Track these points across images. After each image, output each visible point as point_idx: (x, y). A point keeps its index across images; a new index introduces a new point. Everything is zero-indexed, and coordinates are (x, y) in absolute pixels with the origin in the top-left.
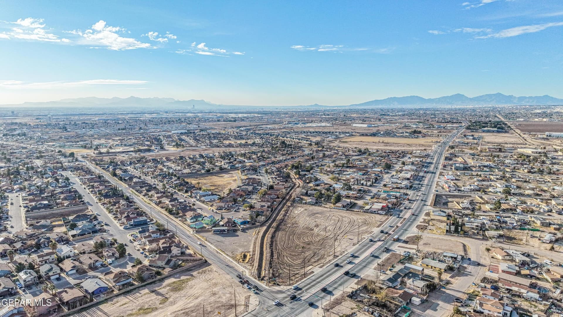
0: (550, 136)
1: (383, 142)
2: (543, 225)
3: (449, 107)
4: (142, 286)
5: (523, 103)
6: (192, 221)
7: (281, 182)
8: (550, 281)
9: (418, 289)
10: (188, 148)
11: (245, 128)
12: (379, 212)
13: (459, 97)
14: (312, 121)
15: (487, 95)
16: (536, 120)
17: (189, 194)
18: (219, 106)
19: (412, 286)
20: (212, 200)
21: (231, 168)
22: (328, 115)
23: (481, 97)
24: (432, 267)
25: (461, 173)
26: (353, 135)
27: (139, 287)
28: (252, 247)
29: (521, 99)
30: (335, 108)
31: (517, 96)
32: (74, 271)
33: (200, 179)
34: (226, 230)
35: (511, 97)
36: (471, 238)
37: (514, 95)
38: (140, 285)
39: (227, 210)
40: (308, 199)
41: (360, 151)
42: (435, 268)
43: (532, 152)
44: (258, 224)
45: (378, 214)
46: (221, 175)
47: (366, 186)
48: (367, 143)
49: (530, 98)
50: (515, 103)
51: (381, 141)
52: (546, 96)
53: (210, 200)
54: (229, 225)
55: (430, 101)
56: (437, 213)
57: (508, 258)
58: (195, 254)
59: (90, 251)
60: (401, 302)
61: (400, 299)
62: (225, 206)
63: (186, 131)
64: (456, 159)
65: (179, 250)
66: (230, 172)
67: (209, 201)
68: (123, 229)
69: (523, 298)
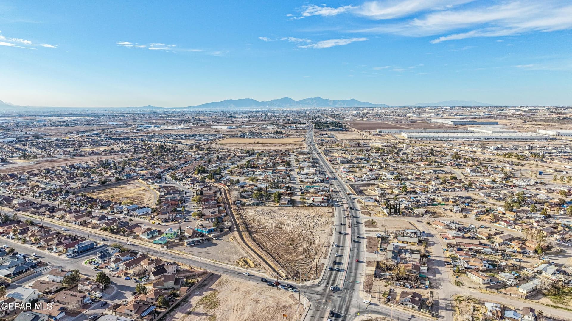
0: (381, 132)
1: (258, 143)
2: (443, 200)
3: (280, 109)
4: (170, 311)
5: (337, 106)
6: (149, 237)
7: (205, 187)
8: (485, 238)
9: (417, 260)
10: (41, 159)
11: (92, 133)
12: (322, 204)
13: (287, 101)
14: (164, 123)
15: (309, 99)
16: (358, 119)
17: (109, 209)
18: (25, 107)
19: (412, 259)
20: (145, 213)
21: (127, 178)
22: (175, 117)
23: (305, 100)
24: (407, 242)
25: (349, 166)
26: (223, 137)
27: (167, 313)
28: (243, 252)
29: (335, 102)
30: (173, 110)
31: (332, 100)
32: (63, 314)
33: (100, 193)
34: (201, 241)
35: (327, 100)
36: (408, 216)
37: (330, 99)
38: (167, 310)
39: (176, 221)
40: (250, 201)
41: (249, 152)
42: (410, 242)
43: (382, 146)
44: (225, 230)
45: (321, 206)
46: (120, 186)
47: (286, 183)
48: (244, 144)
49: (342, 101)
50: (331, 106)
51: (256, 142)
52: (353, 100)
53: (143, 213)
54: (196, 235)
55: (263, 103)
56: (367, 200)
57: (446, 227)
58: (192, 268)
59: (57, 288)
60: (415, 272)
61: (414, 270)
62: (169, 218)
63: (15, 139)
64: (332, 154)
65: (175, 268)
66: (130, 182)
67: (142, 215)
68: (67, 258)
69: (483, 253)
